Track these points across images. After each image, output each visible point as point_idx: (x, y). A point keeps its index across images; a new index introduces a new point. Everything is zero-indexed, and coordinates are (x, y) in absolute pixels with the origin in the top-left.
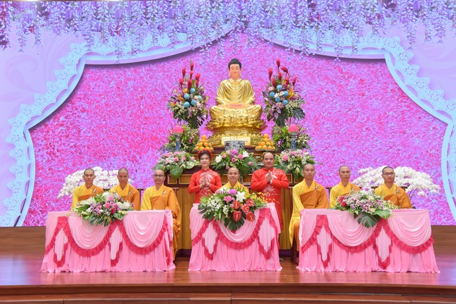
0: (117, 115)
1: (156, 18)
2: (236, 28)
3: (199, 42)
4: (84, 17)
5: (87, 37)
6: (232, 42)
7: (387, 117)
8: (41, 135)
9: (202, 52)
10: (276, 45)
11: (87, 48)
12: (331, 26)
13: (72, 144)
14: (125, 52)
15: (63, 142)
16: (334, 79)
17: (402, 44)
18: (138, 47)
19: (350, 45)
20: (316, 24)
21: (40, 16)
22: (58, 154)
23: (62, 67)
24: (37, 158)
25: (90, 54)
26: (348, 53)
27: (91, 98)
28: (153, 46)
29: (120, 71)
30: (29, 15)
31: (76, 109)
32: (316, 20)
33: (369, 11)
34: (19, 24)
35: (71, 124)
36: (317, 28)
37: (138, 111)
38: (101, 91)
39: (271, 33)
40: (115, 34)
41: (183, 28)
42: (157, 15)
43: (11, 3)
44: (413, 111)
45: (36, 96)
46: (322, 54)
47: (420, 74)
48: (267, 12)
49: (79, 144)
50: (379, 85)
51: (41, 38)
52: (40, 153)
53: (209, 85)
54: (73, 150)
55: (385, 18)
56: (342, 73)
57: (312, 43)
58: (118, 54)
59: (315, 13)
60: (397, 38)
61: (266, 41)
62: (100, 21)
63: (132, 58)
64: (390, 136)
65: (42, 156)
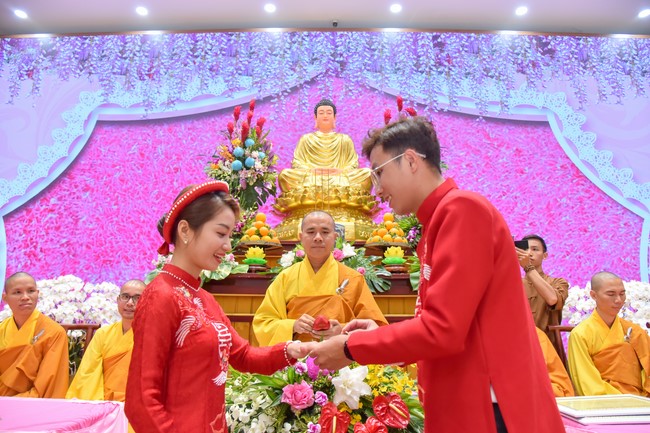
0: (136, 196)
1: (207, 56)
2: (327, 71)
3: (270, 88)
4: (105, 56)
5: (106, 82)
6: (321, 89)
7: (560, 206)
8: (20, 225)
9: (274, 103)
10: (388, 95)
11: (102, 98)
12: (469, 73)
13: (64, 241)
14: (158, 102)
15: (51, 236)
16: (478, 148)
17: (569, 102)
18: (178, 95)
19: (498, 99)
20: (447, 70)
21: (45, 56)
22: (41, 256)
23: (64, 124)
24: (10, 262)
25: (106, 105)
26: (495, 111)
27: (100, 169)
28: (200, 94)
29: (147, 130)
30: (30, 55)
31: (76, 187)
32: (446, 64)
33: (520, 57)
34: (15, 67)
35: (65, 210)
36: (448, 74)
37: (168, 190)
38: (116, 159)
39: (380, 78)
40: (146, 77)
41: (247, 70)
42: (209, 52)
43: (9, 40)
44: (594, 198)
45: (21, 166)
46: (458, 110)
47: (598, 145)
48: (374, 50)
49: (75, 240)
50: (544, 159)
51: (41, 86)
52: (14, 254)
53: (283, 151)
54: (64, 250)
55: (543, 67)
56: (489, 138)
57: (442, 94)
58: (147, 106)
59: (444, 54)
60: (562, 95)
61: (373, 89)
62: (127, 61)
63: (167, 110)
64: (566, 237)
65: (17, 258)
